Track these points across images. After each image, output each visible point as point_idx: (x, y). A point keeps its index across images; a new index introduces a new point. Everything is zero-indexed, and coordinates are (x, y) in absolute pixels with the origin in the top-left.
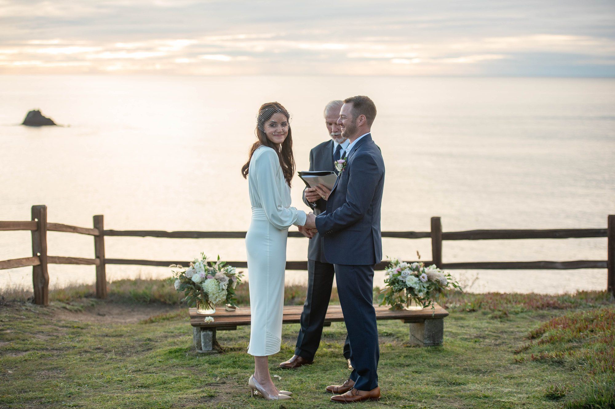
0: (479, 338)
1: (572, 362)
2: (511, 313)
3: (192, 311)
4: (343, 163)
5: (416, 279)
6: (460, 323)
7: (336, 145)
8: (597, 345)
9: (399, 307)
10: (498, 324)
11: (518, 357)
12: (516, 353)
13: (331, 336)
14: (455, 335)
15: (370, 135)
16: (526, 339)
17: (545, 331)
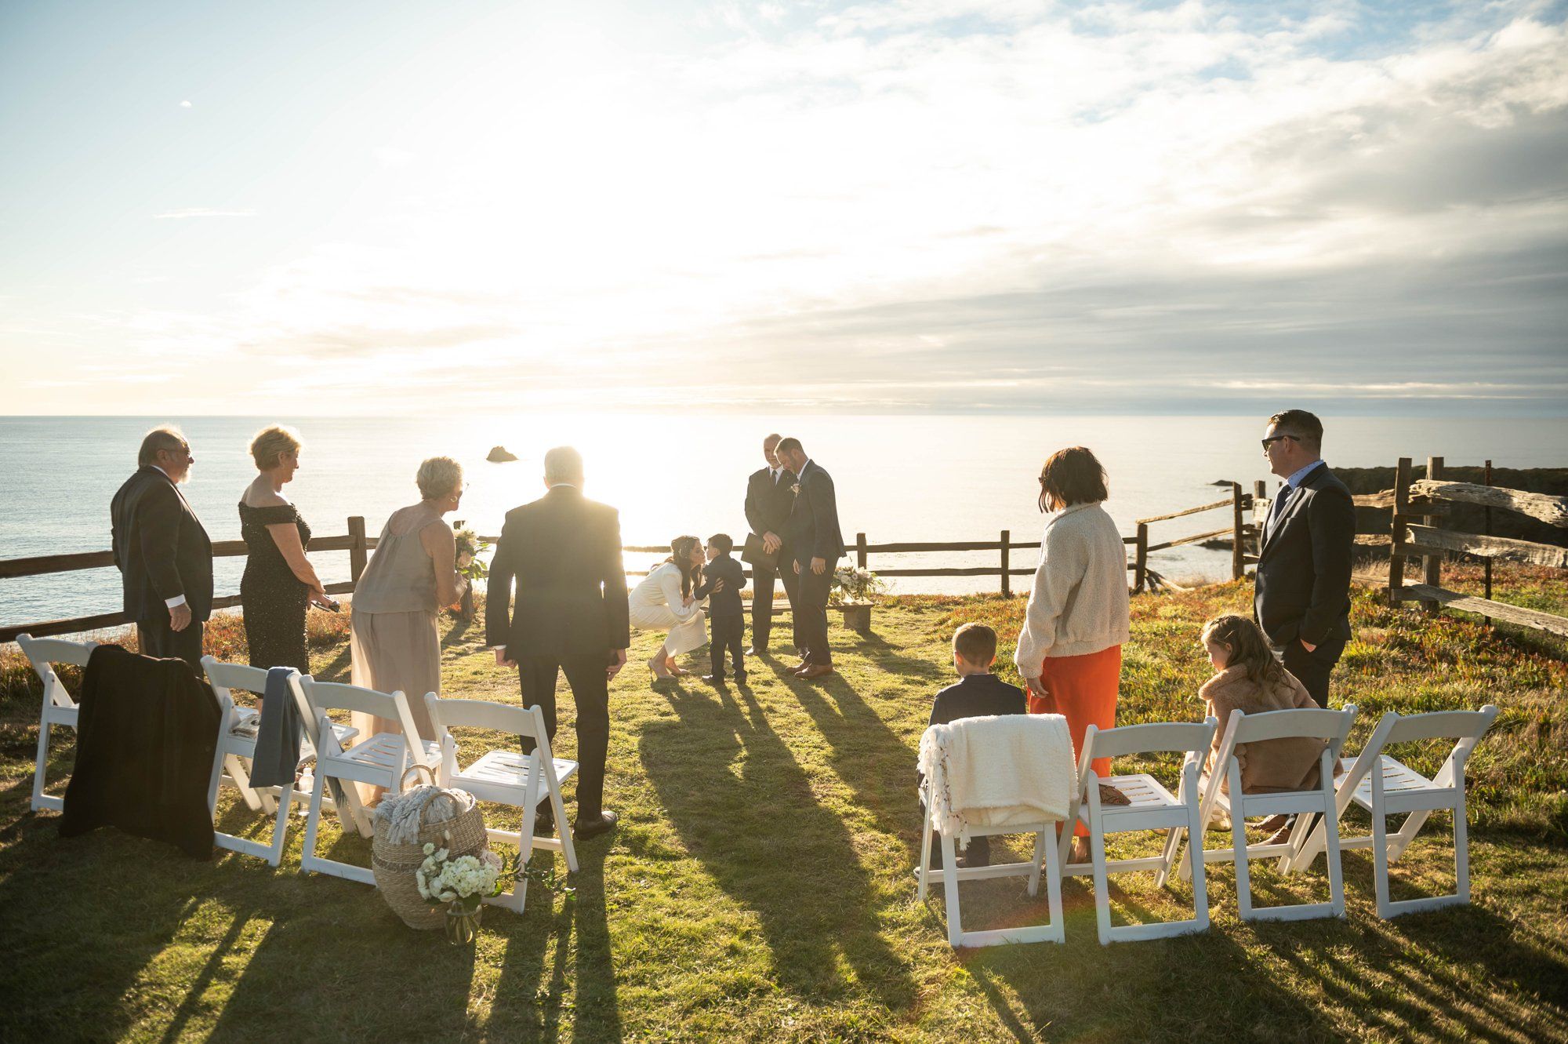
2: (923, 607)
5: (849, 578)
6: (883, 615)
7: (771, 471)
10: (912, 615)
11: (929, 637)
12: (927, 634)
14: (879, 623)
16: (935, 625)
17: (949, 619)
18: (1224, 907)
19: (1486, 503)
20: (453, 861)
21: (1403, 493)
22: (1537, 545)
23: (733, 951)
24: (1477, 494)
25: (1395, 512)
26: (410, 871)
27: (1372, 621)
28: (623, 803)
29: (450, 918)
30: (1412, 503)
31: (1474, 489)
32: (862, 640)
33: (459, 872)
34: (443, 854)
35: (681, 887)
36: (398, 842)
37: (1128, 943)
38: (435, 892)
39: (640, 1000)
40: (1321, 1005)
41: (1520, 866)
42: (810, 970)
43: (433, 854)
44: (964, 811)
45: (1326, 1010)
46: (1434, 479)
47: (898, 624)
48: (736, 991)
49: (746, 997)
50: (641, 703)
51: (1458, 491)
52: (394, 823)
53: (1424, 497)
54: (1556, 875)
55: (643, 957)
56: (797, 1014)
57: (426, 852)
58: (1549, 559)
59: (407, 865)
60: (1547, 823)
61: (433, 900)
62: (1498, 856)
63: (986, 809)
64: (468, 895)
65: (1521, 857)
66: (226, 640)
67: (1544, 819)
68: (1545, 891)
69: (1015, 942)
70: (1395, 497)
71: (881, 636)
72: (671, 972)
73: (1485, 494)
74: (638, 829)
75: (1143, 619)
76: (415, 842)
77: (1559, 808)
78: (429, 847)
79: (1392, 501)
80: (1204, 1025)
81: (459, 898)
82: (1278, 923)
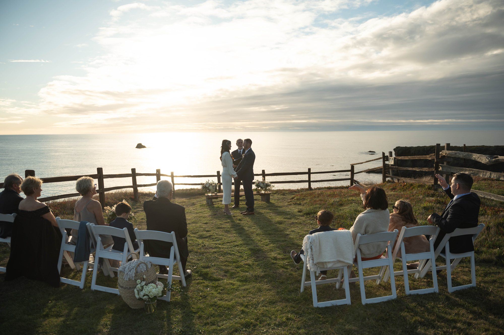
0: (278, 200)
1: (303, 204)
2: (285, 194)
3: (206, 195)
4: (244, 155)
5: (263, 185)
6: (273, 196)
8: (309, 200)
9: (259, 192)
10: (282, 196)
11: (289, 203)
12: (289, 202)
13: (242, 200)
14: (272, 199)
15: (251, 148)
16: (291, 199)
17: (295, 197)
18: (400, 290)
19: (464, 158)
20: (147, 286)
21: (438, 154)
22: (481, 170)
23: (243, 312)
24: (461, 155)
25: (435, 161)
26: (132, 289)
27: (429, 195)
28: (198, 262)
29: (146, 305)
30: (441, 158)
31: (460, 153)
32: (268, 205)
33: (149, 289)
34: (143, 283)
35: (222, 290)
36: (128, 280)
37: (371, 304)
38: (141, 296)
39: (214, 331)
40: (437, 322)
41: (489, 273)
42: (269, 317)
43: (140, 283)
44: (318, 263)
45: (439, 324)
46: (447, 150)
47: (278, 199)
48: (246, 326)
49: (250, 328)
50: (199, 228)
51: (455, 154)
52: (126, 273)
53: (444, 156)
54: (500, 276)
55: (213, 315)
56: (268, 333)
57: (137, 283)
58: (485, 175)
59: (131, 287)
60: (495, 259)
61: (140, 299)
62: (482, 270)
63: (326, 262)
64: (153, 297)
65: (489, 270)
66: (57, 210)
67: (494, 258)
68: (498, 281)
69: (335, 305)
70: (435, 156)
71: (274, 203)
72: (224, 320)
73: (464, 155)
74: (205, 270)
75: (357, 196)
76: (134, 280)
77: (498, 254)
78: (139, 281)
79: (434, 157)
80: (401, 331)
81: (149, 298)
82: (418, 295)
